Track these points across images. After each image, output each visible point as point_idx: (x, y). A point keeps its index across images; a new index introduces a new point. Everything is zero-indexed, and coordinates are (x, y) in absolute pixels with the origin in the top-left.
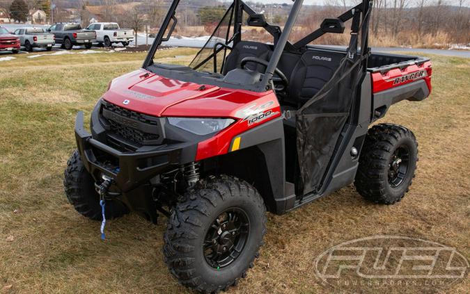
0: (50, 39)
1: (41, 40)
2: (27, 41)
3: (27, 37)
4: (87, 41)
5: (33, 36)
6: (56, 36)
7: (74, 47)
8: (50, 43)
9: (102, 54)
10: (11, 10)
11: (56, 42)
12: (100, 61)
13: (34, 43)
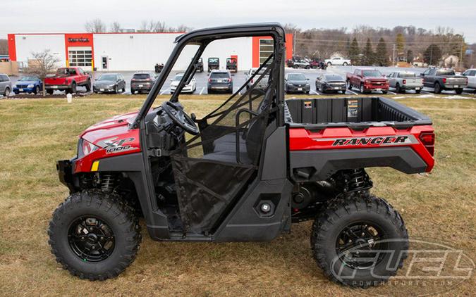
0: (419, 83)
1: (409, 83)
2: (398, 83)
3: (399, 80)
4: (456, 86)
5: (402, 79)
6: (426, 80)
7: (443, 91)
8: (418, 87)
9: (470, 100)
10: (425, 55)
11: (425, 86)
12: (461, 107)
13: (403, 86)
